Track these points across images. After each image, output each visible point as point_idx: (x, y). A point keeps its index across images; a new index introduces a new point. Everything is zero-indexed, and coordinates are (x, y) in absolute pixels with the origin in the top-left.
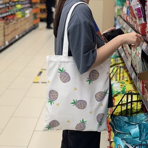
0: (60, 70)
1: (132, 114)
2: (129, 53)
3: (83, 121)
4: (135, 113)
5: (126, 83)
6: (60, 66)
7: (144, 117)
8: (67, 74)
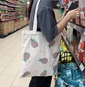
0: (32, 40)
1: (67, 62)
2: (65, 33)
3: (45, 71)
4: (68, 62)
5: (64, 47)
6: (31, 37)
7: (73, 65)
8: (36, 42)
